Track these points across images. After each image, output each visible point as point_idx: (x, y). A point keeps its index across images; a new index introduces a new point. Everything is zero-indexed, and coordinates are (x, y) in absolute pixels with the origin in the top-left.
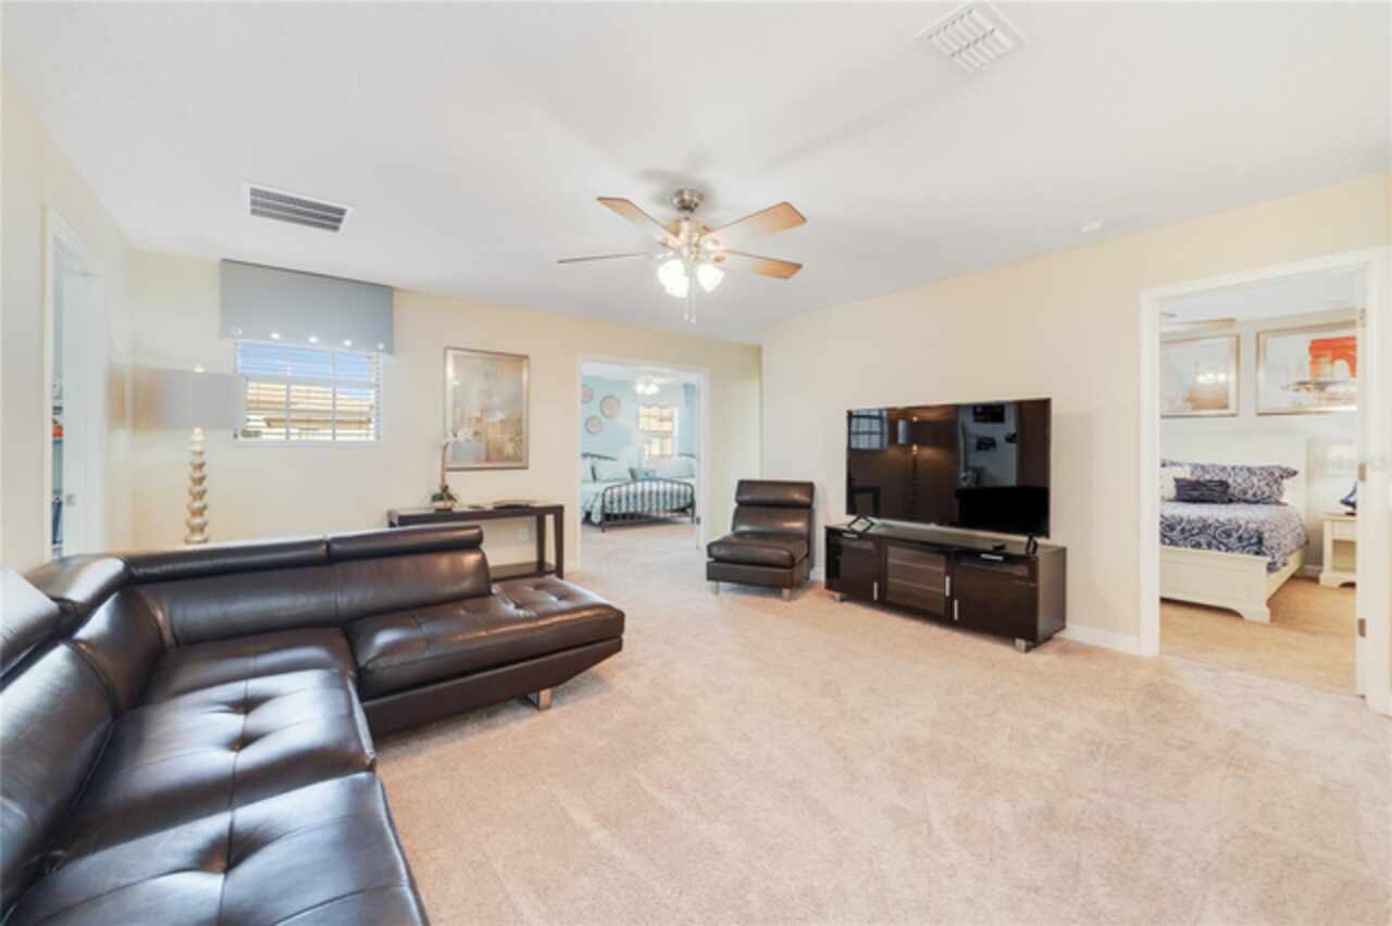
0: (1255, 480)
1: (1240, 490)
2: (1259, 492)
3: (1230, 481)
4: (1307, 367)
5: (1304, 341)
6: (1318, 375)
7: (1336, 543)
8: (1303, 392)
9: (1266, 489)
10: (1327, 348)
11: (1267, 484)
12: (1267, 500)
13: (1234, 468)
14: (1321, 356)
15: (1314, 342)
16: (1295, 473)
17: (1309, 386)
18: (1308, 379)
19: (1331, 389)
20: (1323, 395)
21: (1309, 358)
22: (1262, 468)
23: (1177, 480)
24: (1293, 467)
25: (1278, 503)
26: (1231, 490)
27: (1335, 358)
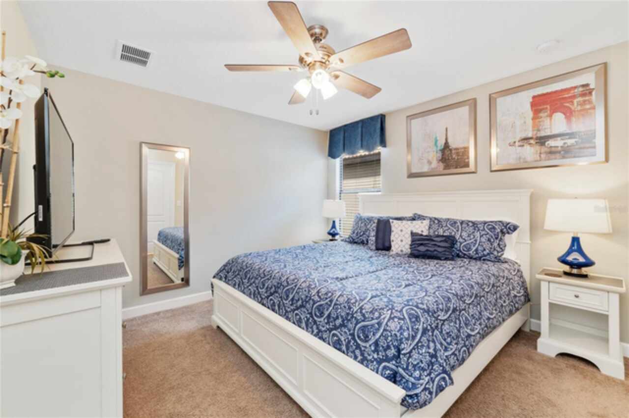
0: (477, 234)
1: (465, 246)
2: (480, 248)
3: (457, 237)
4: (530, 122)
5: (526, 97)
6: (539, 130)
7: (552, 306)
8: (527, 148)
9: (487, 246)
10: (545, 103)
11: (489, 240)
12: (488, 257)
13: (462, 223)
14: (540, 111)
15: (534, 97)
16: (515, 228)
17: (532, 141)
18: (530, 135)
19: (551, 143)
20: (544, 149)
21: (530, 114)
22: (485, 223)
23: (413, 234)
24: (513, 221)
25: (498, 260)
26: (458, 245)
27: (553, 111)
